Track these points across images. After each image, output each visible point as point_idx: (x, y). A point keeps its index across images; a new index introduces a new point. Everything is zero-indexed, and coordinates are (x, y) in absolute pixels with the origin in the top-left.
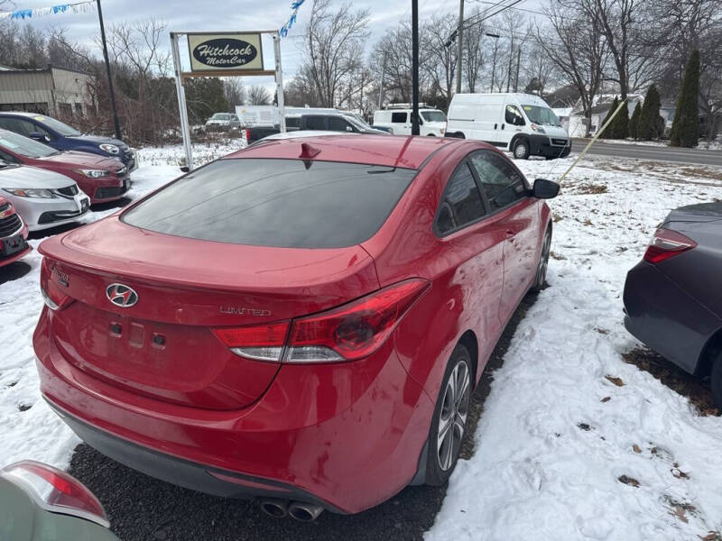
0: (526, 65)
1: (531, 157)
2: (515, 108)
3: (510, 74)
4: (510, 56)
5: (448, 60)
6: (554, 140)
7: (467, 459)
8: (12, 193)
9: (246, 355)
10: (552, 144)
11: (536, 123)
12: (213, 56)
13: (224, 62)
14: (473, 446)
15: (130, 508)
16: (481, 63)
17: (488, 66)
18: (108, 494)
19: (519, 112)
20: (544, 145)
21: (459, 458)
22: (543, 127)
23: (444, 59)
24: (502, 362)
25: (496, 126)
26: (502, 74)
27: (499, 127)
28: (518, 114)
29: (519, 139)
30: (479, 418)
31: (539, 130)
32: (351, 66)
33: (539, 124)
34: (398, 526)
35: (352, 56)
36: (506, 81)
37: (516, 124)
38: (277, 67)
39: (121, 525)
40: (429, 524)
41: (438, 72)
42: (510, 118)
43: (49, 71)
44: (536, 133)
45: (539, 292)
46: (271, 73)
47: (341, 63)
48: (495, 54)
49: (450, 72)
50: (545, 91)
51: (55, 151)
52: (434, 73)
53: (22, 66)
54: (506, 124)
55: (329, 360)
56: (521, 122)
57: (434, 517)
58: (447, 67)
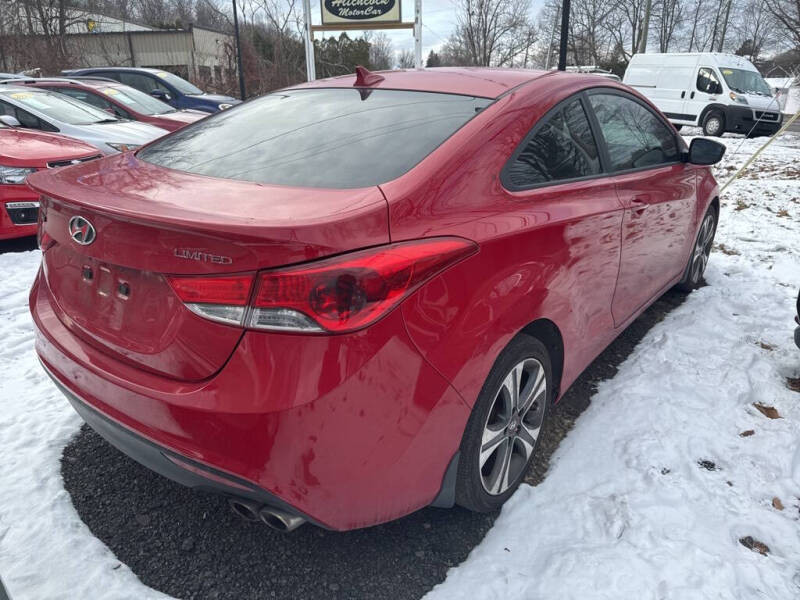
0: (739, 22)
1: (725, 134)
2: (711, 71)
3: (715, 34)
4: (718, 11)
5: (636, 16)
6: (759, 114)
7: (532, 485)
8: (116, 148)
9: (204, 314)
10: (755, 118)
11: (737, 90)
12: (346, 7)
13: (358, 13)
14: (545, 470)
15: (123, 485)
16: (678, 21)
17: (688, 25)
18: (106, 467)
19: (715, 76)
20: (745, 119)
21: (523, 481)
22: (746, 96)
23: (631, 16)
24: (616, 372)
25: (683, 95)
26: (704, 35)
27: (688, 95)
28: (713, 79)
29: (712, 111)
30: (565, 436)
31: (740, 100)
32: (514, 24)
33: (740, 92)
34: (420, 554)
35: (515, 10)
36: (709, 43)
37: (710, 92)
38: (417, 19)
39: (108, 502)
40: (460, 558)
41: (623, 32)
42: (702, 84)
43: (190, 31)
44: (735, 103)
45: (691, 292)
46: (410, 26)
47: (502, 19)
48: (698, 10)
49: (637, 32)
50: (760, 56)
51: (171, 108)
52: (617, 34)
53: (168, 27)
54: (697, 91)
55: (306, 330)
56: (716, 89)
57: (470, 551)
58: (634, 25)
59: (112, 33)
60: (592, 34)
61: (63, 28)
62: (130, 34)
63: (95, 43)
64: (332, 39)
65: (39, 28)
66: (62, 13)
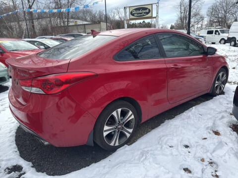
7: (128, 145)
12: (136, 14)
13: (140, 15)
32: (196, 15)
35: (196, 11)
38: (157, 15)
43: (100, 23)
46: (155, 18)
59: (81, 25)
60: (225, 16)
61: (68, 24)
62: (84, 25)
63: (75, 27)
64: (140, 23)
65: (62, 24)
66: (68, 20)
